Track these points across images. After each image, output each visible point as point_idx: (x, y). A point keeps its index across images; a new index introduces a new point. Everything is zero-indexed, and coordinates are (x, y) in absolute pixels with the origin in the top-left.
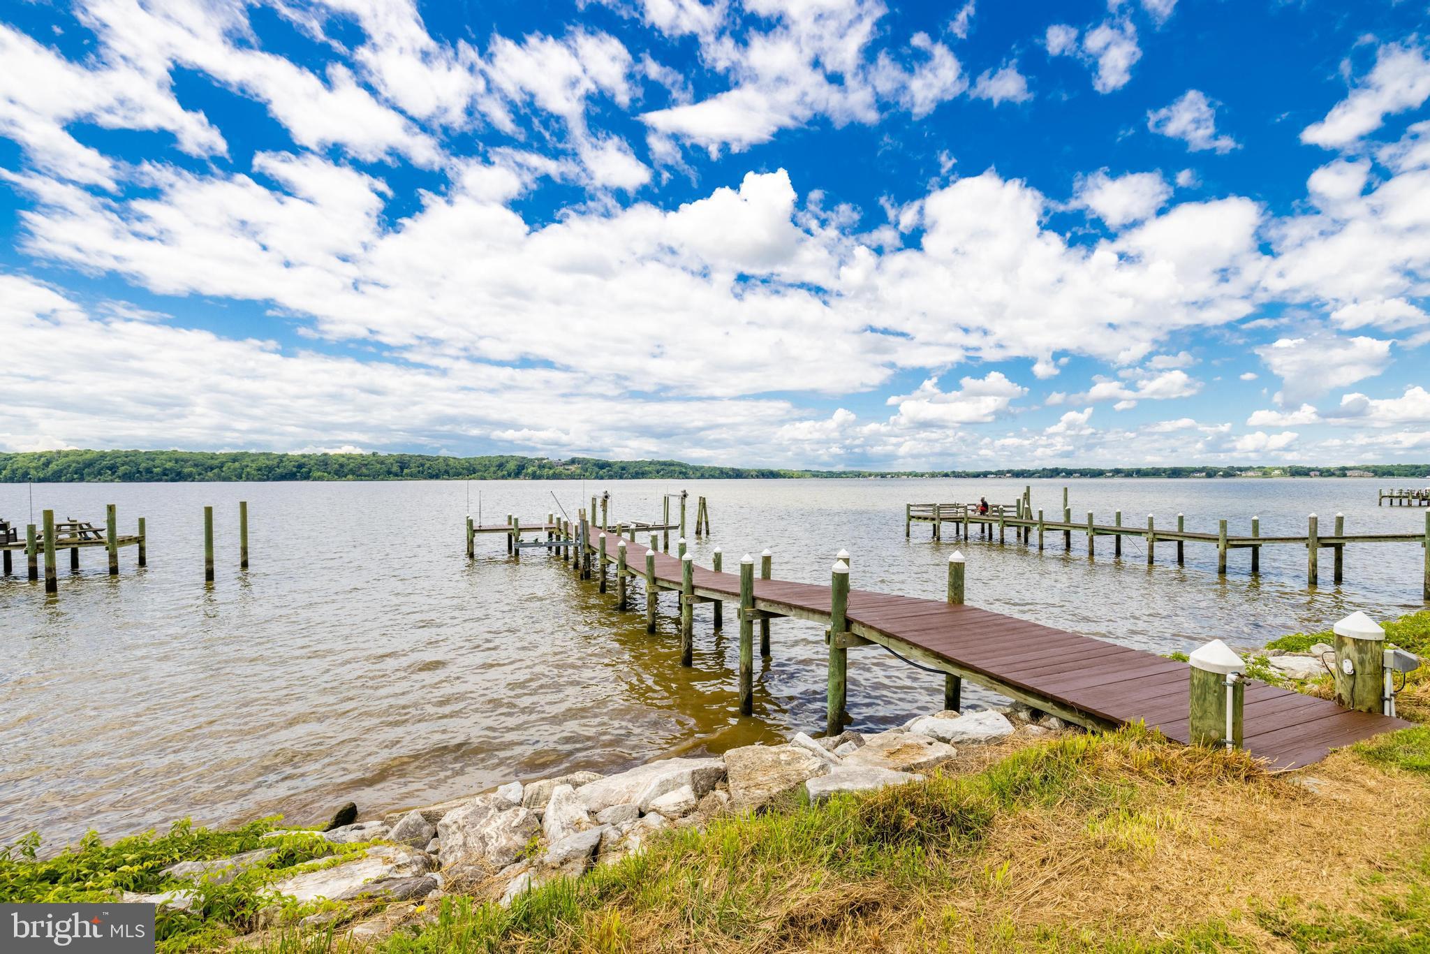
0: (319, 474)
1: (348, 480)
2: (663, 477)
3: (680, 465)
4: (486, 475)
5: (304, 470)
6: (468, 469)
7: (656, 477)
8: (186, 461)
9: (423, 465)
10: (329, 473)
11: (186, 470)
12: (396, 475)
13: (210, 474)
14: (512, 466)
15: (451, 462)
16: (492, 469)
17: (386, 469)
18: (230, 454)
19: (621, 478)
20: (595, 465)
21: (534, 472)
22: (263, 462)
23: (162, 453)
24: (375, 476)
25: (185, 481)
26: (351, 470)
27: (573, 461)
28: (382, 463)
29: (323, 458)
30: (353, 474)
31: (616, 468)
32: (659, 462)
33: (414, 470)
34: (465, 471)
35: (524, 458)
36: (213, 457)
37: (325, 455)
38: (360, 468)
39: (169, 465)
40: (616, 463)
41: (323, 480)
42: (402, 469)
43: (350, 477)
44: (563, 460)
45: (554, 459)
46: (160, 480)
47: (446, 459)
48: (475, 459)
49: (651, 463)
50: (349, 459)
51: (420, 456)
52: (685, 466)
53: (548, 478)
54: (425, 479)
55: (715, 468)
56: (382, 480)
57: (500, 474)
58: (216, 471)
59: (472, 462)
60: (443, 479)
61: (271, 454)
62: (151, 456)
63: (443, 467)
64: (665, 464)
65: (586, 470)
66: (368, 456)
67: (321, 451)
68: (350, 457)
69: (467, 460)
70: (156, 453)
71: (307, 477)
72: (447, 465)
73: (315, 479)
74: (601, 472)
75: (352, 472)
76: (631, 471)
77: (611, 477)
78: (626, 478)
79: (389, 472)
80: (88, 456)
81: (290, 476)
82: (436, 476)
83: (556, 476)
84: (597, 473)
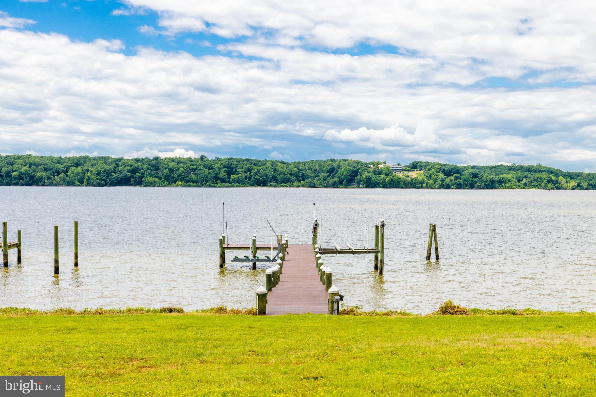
0: (151, 179)
1: (177, 186)
2: (525, 186)
3: (549, 171)
4: (315, 181)
5: (138, 175)
6: (296, 175)
7: (516, 187)
8: (38, 165)
9: (250, 170)
10: (160, 178)
11: (38, 174)
12: (223, 181)
13: (57, 178)
14: (343, 171)
15: (279, 167)
16: (323, 175)
17: (213, 174)
18: (74, 158)
19: (472, 187)
20: (440, 170)
21: (369, 179)
22: (101, 167)
23: (20, 157)
24: (202, 182)
25: (37, 185)
26: (180, 175)
27: (415, 166)
28: (210, 168)
29: (154, 162)
30: (182, 179)
31: (466, 175)
32: (521, 168)
33: (242, 176)
34: (293, 178)
35: (358, 162)
36: (60, 161)
37: (156, 159)
38: (189, 173)
39: (24, 169)
40: (465, 168)
41: (154, 186)
42: (229, 174)
43: (179, 182)
44: (403, 165)
47: (274, 163)
48: (304, 164)
49: (511, 168)
50: (178, 163)
51: (247, 160)
52: (557, 173)
53: (384, 187)
54: (252, 185)
56: (210, 186)
57: (331, 180)
58: (62, 175)
59: (301, 167)
60: (271, 186)
61: (108, 158)
62: (10, 161)
63: (271, 174)
64: (529, 169)
65: (430, 177)
66: (197, 161)
68: (179, 161)
69: (297, 165)
70: (14, 157)
71: (139, 183)
72: (275, 170)
73: (147, 185)
74: (447, 180)
75: (181, 178)
76: (484, 179)
77: (459, 186)
78: (479, 188)
79: (217, 178)
81: (125, 181)
83: (395, 184)
84: (443, 181)
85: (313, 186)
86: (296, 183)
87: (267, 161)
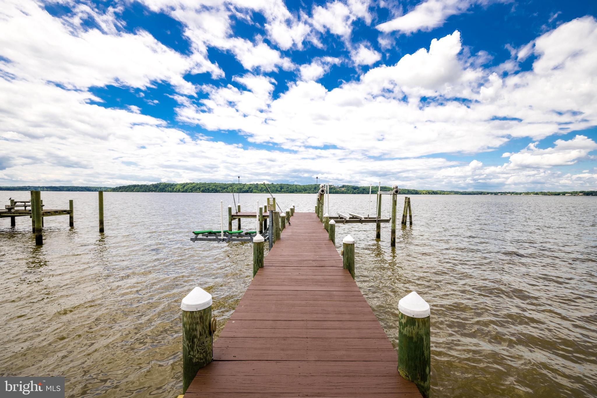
0: (255, 191)
3: (389, 188)
5: (251, 189)
6: (304, 190)
8: (218, 186)
9: (288, 188)
10: (258, 190)
11: (218, 189)
12: (279, 191)
13: (224, 190)
15: (298, 187)
16: (312, 189)
18: (230, 184)
19: (363, 193)
20: (352, 188)
22: (239, 187)
23: (212, 183)
24: (272, 192)
25: (218, 192)
27: (343, 186)
28: (275, 187)
31: (361, 189)
33: (285, 190)
36: (225, 184)
37: (257, 184)
38: (268, 189)
39: (214, 187)
40: (361, 187)
41: (256, 193)
42: (281, 189)
43: (265, 192)
44: (339, 186)
45: (336, 185)
46: (211, 192)
47: (296, 185)
48: (306, 186)
49: (376, 187)
51: (287, 184)
53: (333, 193)
54: (289, 193)
55: (406, 190)
56: (275, 193)
57: (315, 191)
58: (226, 189)
59: (305, 186)
60: (295, 193)
61: (241, 184)
62: (209, 184)
63: (295, 189)
65: (348, 190)
66: (270, 185)
67: (255, 183)
68: (264, 185)
69: (304, 186)
70: (210, 183)
71: (251, 192)
73: (254, 193)
74: (355, 191)
75: (265, 190)
76: (367, 191)
77: (359, 193)
78: (365, 194)
79: (277, 190)
80: (194, 185)
81: (247, 192)
82: (292, 192)
83: (337, 193)
84: (353, 191)
85: (309, 193)
86: (303, 192)
87: (294, 185)
